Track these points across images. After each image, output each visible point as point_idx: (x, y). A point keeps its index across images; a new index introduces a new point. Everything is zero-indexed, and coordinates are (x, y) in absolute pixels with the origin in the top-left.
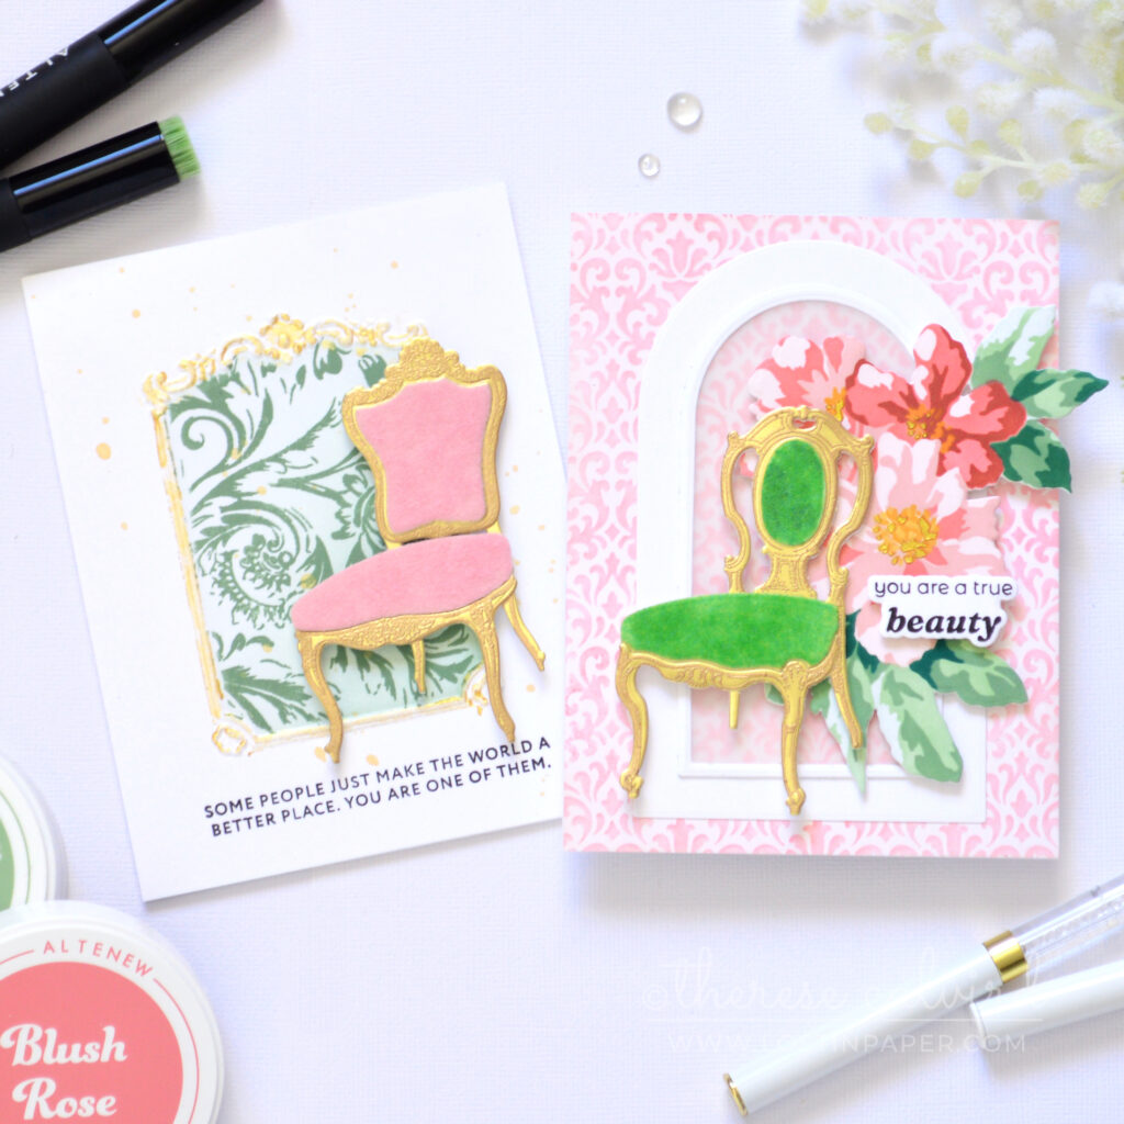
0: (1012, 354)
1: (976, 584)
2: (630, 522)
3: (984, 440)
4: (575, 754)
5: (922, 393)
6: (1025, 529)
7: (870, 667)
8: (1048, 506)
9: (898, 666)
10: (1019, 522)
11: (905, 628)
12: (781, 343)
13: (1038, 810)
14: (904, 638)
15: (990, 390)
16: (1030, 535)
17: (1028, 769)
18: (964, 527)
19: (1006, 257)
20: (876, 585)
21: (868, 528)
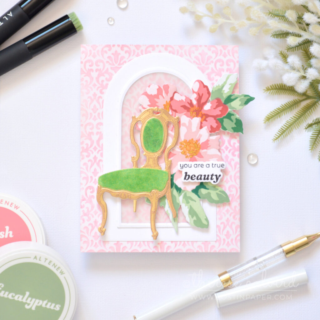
1: (213, 164)
2: (101, 145)
3: (215, 117)
4: (84, 220)
5: (195, 102)
6: (228, 146)
7: (179, 191)
8: (236, 138)
9: (188, 191)
10: (226, 144)
11: (190, 179)
12: (149, 86)
13: (233, 237)
14: (190, 182)
15: (217, 101)
16: (230, 148)
17: (230, 224)
18: (209, 146)
19: (221, 57)
20: (180, 165)
21: (178, 146)
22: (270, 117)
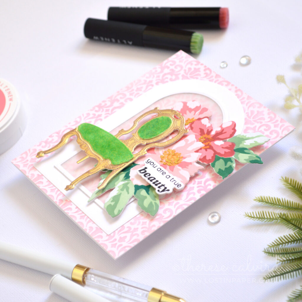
0: (246, 141)
1: (173, 179)
2: (114, 111)
3: (215, 152)
4: (40, 145)
5: (213, 133)
6: (203, 183)
7: (125, 178)
8: (215, 182)
9: (132, 183)
10: (203, 180)
11: (144, 174)
12: (193, 101)
13: (124, 244)
14: (141, 177)
15: (231, 144)
16: (203, 185)
17: (135, 233)
18: (187, 167)
19: (272, 125)
20: (149, 160)
21: (164, 150)
22: (264, 201)
